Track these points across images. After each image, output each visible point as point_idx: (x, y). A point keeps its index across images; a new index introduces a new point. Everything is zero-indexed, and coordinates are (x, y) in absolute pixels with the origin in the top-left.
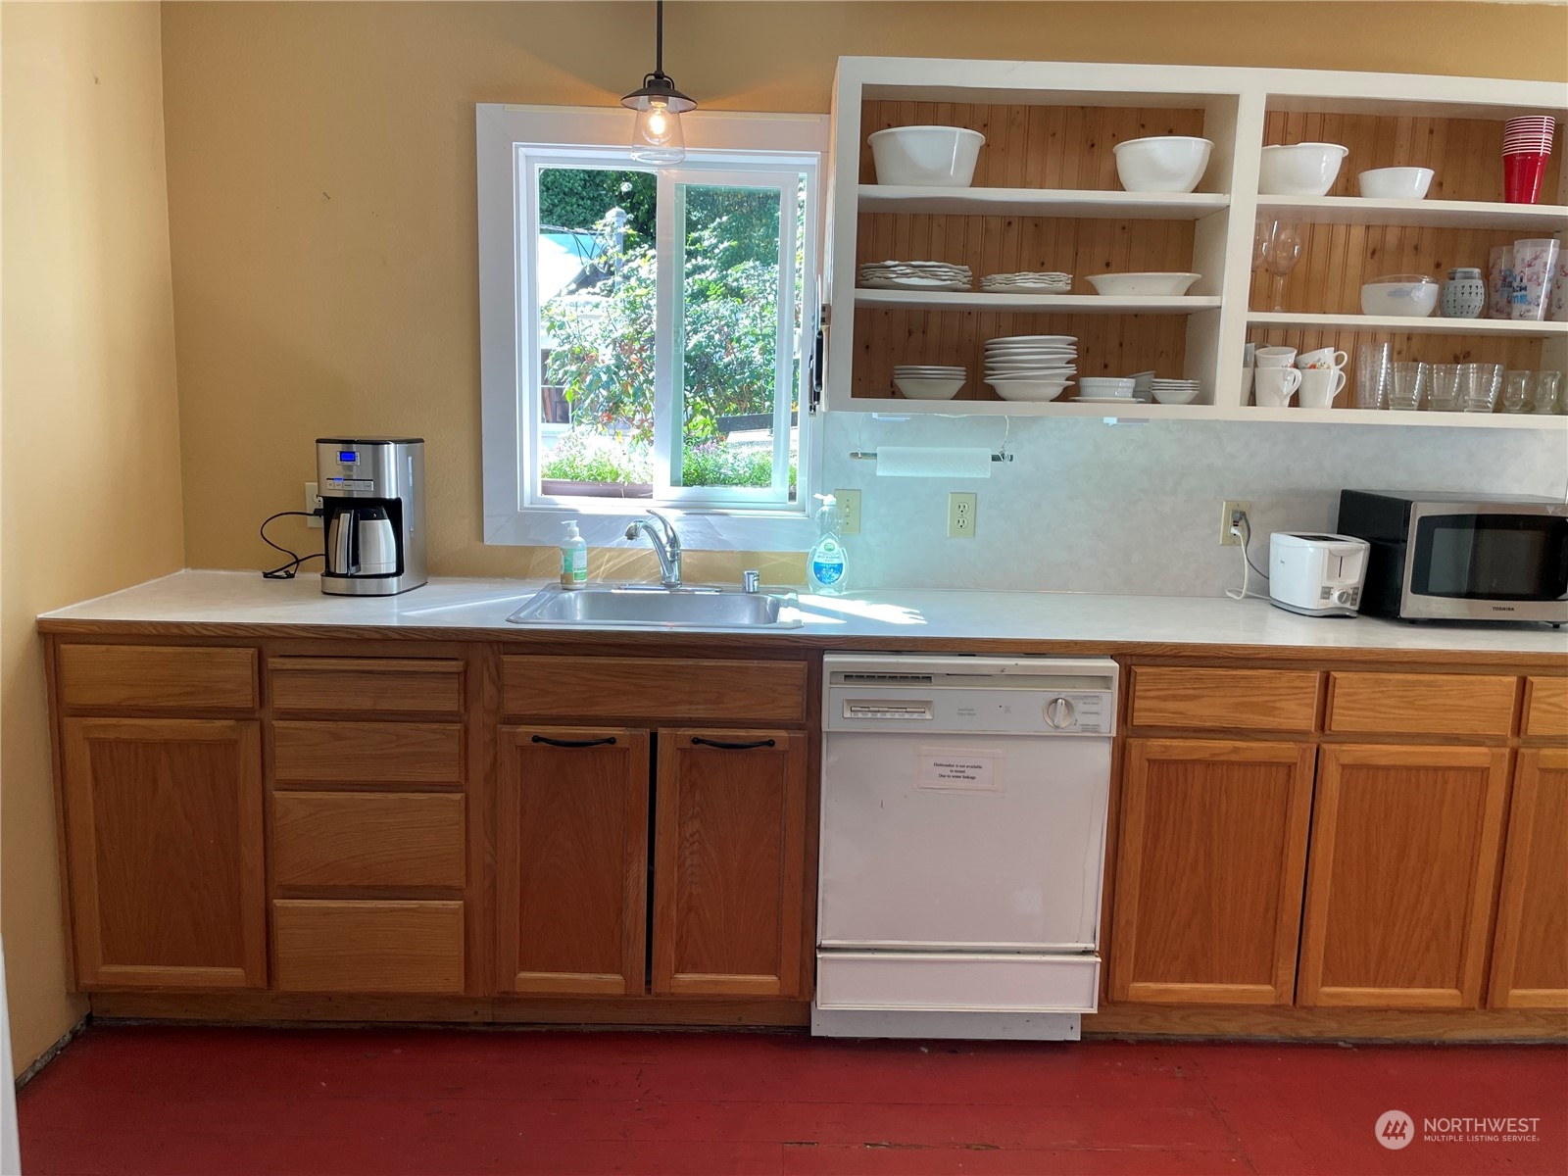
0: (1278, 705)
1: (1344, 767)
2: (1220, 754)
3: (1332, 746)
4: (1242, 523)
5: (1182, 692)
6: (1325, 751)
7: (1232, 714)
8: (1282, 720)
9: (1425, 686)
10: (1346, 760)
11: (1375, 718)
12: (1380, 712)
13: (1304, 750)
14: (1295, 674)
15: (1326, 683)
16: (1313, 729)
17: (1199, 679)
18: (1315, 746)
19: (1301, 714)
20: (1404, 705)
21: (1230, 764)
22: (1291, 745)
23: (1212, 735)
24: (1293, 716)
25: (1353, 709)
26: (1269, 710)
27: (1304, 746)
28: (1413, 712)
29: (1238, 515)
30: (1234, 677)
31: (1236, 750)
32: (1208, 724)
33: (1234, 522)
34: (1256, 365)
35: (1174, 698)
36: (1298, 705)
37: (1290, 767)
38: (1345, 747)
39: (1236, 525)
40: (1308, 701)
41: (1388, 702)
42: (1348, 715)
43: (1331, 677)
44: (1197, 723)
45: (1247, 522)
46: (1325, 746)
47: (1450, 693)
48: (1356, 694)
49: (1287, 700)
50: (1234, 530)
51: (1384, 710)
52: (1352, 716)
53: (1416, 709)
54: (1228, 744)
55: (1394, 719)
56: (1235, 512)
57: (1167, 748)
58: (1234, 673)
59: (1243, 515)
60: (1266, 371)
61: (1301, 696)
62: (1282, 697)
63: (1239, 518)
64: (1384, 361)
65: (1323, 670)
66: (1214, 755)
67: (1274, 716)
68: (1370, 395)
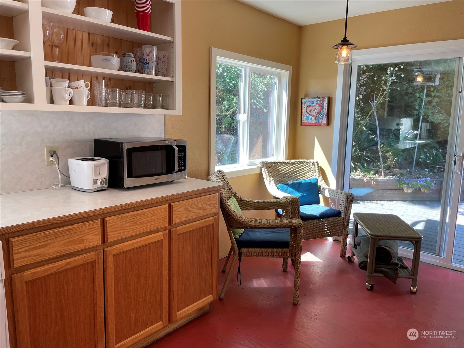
0: (85, 238)
1: (114, 255)
2: (62, 268)
3: (109, 248)
4: (54, 155)
5: (38, 245)
6: (106, 251)
7: (64, 248)
8: (87, 244)
9: (140, 215)
10: (114, 252)
11: (124, 232)
12: (125, 230)
13: (98, 254)
14: (90, 223)
15: (104, 223)
16: (100, 244)
17: (46, 236)
18: (102, 250)
19: (95, 239)
20: (133, 224)
21: (67, 270)
22: (92, 253)
23: (56, 260)
24: (92, 241)
25: (115, 231)
26: (81, 241)
27: (97, 252)
28: (136, 226)
29: (52, 152)
30: (63, 231)
31: (68, 263)
32: (53, 256)
33: (51, 155)
34: (51, 86)
35: (35, 248)
36: (93, 235)
37: (93, 263)
38: (114, 247)
39: (52, 156)
40: (97, 233)
41: (128, 225)
42: (113, 234)
43: (105, 220)
44: (48, 257)
45: (57, 155)
46: (106, 249)
47: (148, 216)
48: (115, 225)
49: (88, 235)
50: (51, 159)
51: (126, 228)
52: (115, 234)
53: (138, 225)
54: (65, 261)
55: (131, 231)
56: (51, 151)
57: (34, 273)
58: (63, 229)
59: (55, 152)
60: (56, 89)
61: (94, 231)
62: (86, 234)
63: (53, 153)
64: (104, 88)
65: (101, 218)
66: (58, 269)
67: (83, 243)
68: (100, 101)
